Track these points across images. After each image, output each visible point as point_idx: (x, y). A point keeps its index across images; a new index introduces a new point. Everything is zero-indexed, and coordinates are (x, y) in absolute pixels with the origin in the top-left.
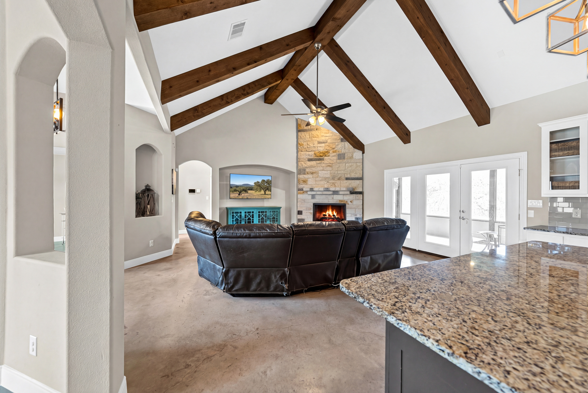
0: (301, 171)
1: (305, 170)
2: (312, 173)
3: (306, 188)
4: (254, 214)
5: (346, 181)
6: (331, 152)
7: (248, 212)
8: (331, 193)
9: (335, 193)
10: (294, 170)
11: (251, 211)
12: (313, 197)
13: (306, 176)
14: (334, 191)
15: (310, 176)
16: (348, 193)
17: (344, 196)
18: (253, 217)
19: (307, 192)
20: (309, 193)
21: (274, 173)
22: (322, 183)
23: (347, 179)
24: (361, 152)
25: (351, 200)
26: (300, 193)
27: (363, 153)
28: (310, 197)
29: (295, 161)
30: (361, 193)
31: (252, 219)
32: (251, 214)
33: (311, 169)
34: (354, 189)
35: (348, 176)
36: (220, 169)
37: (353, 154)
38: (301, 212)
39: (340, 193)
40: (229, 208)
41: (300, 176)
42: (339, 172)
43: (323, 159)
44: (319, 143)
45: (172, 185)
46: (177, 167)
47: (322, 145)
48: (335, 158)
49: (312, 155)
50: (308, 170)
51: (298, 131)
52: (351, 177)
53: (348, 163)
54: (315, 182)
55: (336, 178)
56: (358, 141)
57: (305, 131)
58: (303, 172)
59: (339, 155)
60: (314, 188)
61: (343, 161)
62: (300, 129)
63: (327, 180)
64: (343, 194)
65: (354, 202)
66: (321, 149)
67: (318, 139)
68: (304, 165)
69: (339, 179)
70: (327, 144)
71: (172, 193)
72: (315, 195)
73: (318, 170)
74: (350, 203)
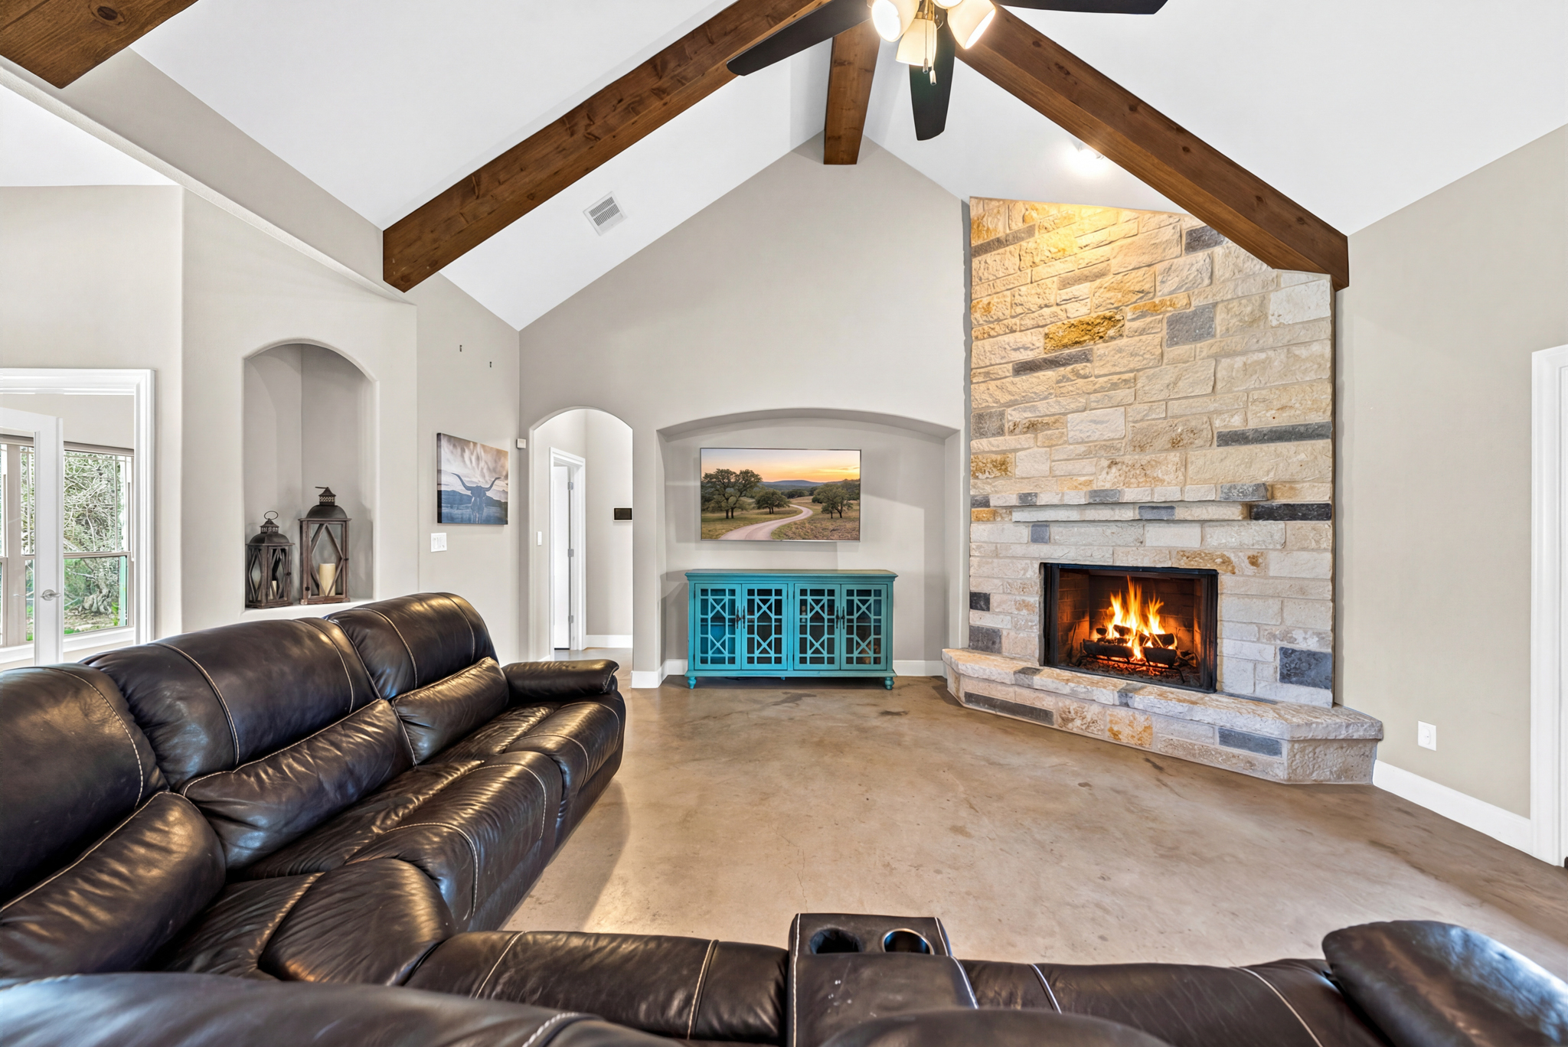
0: (980, 422)
1: (999, 415)
2: (1032, 427)
3: (1004, 494)
4: (784, 597)
5: (1222, 451)
6: (1131, 312)
7: (761, 592)
8: (1129, 514)
9: (1160, 512)
10: (954, 418)
11: (773, 587)
12: (1040, 532)
13: (1007, 441)
14: (1143, 507)
15: (1026, 440)
16: (1235, 512)
17: (1208, 530)
18: (779, 612)
19: (1010, 509)
20: (1017, 516)
21: (878, 440)
22: (1087, 466)
23: (1230, 439)
24: (1325, 281)
25: (1254, 553)
26: (978, 520)
27: (1340, 281)
28: (1025, 533)
29: (961, 383)
30: (1327, 512)
31: (773, 616)
32: (773, 598)
33: (1026, 409)
34: (1268, 489)
35: (1236, 423)
36: (661, 432)
37: (1264, 299)
38: (986, 598)
39: (1180, 513)
40: (691, 576)
41: (981, 444)
42: (1175, 407)
43: (1086, 358)
44: (1065, 284)
45: (439, 493)
46: (523, 434)
47: (1083, 289)
48: (1153, 340)
49: (1034, 345)
50: (1013, 415)
51: (972, 253)
52: (1253, 424)
53: (1231, 354)
54: (1044, 468)
55: (1163, 441)
56: (1300, 220)
57: (1000, 243)
58: (993, 425)
59: (1174, 322)
60: (1036, 495)
61: (1203, 347)
62: (980, 242)
63: (1109, 453)
64: (1203, 522)
65: (1277, 565)
66: (1079, 312)
67: (1060, 267)
68: (998, 394)
69: (1175, 444)
70: (1107, 281)
71: (440, 521)
72: (1046, 524)
73: (1063, 411)
74: (1250, 570)
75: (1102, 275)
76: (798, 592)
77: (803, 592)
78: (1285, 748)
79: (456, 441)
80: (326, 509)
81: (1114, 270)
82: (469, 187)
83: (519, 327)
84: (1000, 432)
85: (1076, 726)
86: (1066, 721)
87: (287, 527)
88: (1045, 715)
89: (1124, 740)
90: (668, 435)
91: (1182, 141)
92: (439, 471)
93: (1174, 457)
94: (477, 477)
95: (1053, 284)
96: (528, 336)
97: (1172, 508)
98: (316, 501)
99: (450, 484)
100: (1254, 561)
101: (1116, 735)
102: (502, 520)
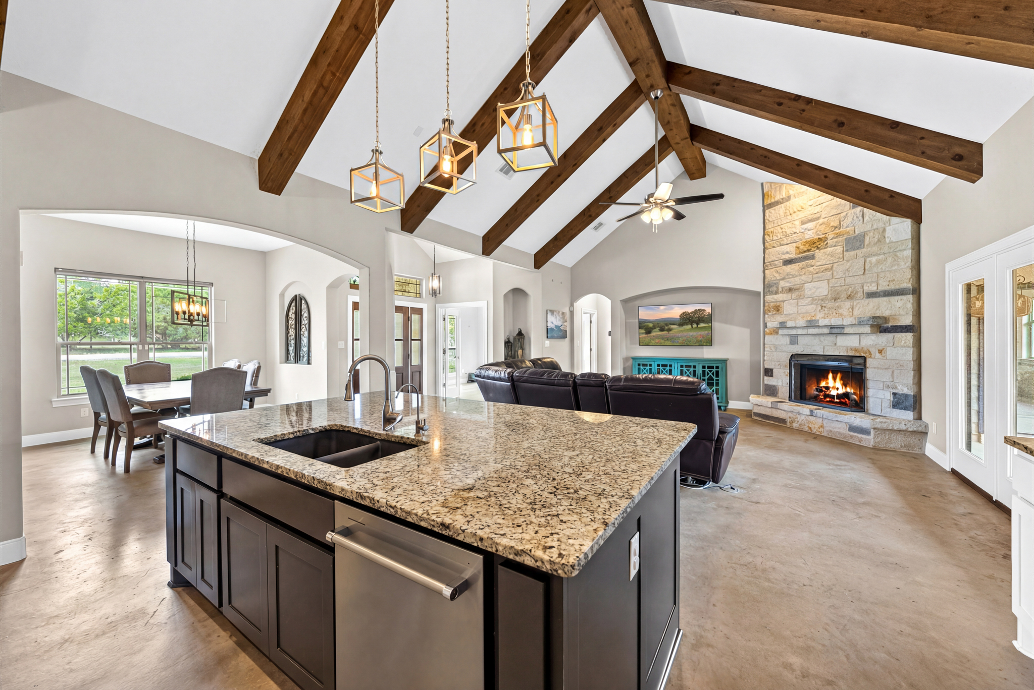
0: (768, 287)
1: (777, 284)
2: (790, 290)
4: (673, 368)
5: (867, 301)
6: (831, 236)
7: (663, 366)
8: (826, 330)
9: (836, 330)
10: (759, 288)
11: (669, 364)
12: (794, 340)
13: (780, 297)
15: (787, 296)
16: (867, 329)
17: (861, 337)
21: (718, 298)
22: (811, 309)
23: (871, 295)
24: (909, 222)
25: (881, 348)
26: (768, 333)
27: (919, 222)
28: (787, 340)
29: (761, 270)
30: (914, 329)
32: (668, 368)
33: (788, 282)
34: (886, 319)
35: (873, 288)
36: (622, 301)
37: (884, 230)
38: (771, 370)
39: (846, 330)
40: (634, 359)
41: (769, 298)
42: (848, 280)
43: (813, 257)
44: (803, 223)
45: (547, 329)
46: (572, 305)
47: (810, 225)
48: (839, 249)
49: (790, 251)
50: (783, 284)
51: (766, 207)
52: (881, 288)
53: (872, 255)
54: (795, 309)
55: (843, 296)
56: (892, 196)
57: (777, 203)
58: (774, 289)
59: (848, 241)
60: (786, 322)
61: (861, 252)
62: (769, 202)
63: (822, 302)
64: (860, 334)
65: (890, 352)
66: (810, 235)
67: (802, 215)
68: (777, 275)
69: (849, 297)
70: (821, 221)
71: (547, 337)
72: (797, 336)
73: (803, 282)
74: (878, 355)
75: (818, 218)
76: (679, 367)
77: (682, 366)
78: (872, 432)
79: (552, 312)
80: (520, 334)
81: (823, 216)
82: (556, 238)
83: (570, 266)
84: (776, 293)
85: (795, 425)
86: (792, 422)
87: (512, 340)
88: (783, 421)
89: (814, 431)
90: (625, 302)
91: (823, 173)
92: (547, 322)
93: (848, 304)
94: (559, 323)
95: (797, 223)
96: (573, 269)
97: (843, 328)
98: (517, 332)
99: (550, 325)
100: (880, 352)
101: (810, 428)
102: (564, 337)
